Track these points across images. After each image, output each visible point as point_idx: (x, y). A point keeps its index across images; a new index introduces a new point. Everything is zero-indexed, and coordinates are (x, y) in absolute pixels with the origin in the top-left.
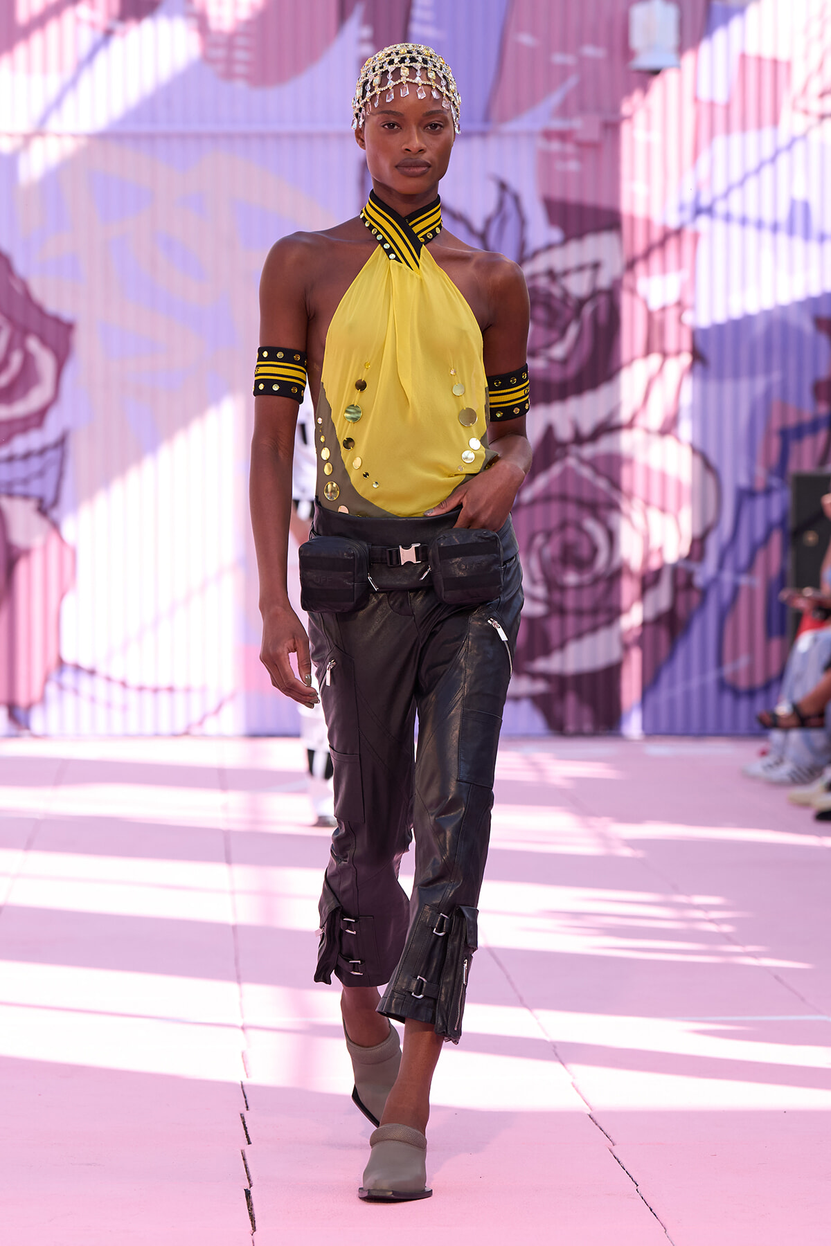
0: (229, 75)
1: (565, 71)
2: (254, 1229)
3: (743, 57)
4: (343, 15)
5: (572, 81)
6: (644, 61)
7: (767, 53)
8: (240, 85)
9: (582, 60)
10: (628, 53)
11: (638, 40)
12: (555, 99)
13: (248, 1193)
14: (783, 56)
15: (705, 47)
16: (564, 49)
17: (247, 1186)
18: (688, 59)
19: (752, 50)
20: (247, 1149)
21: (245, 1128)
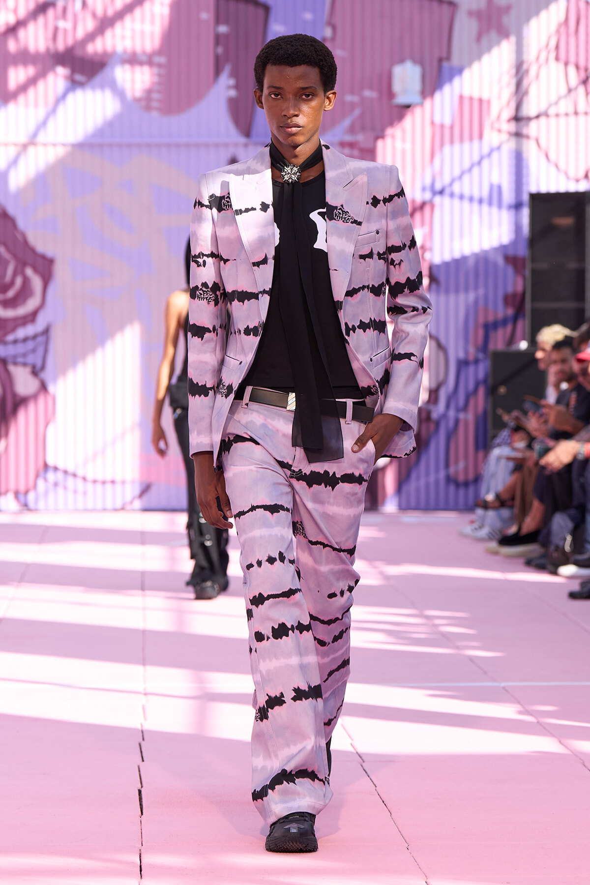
0: (148, 108)
1: (352, 106)
2: (142, 814)
3: (461, 97)
4: (218, 72)
5: (357, 112)
6: (401, 99)
7: (476, 95)
8: (155, 114)
9: (363, 99)
10: (391, 95)
11: (397, 87)
12: (347, 122)
13: (140, 792)
14: (485, 96)
15: (437, 96)
16: (352, 92)
17: (140, 787)
18: (428, 103)
19: (466, 93)
20: (142, 765)
21: (141, 752)
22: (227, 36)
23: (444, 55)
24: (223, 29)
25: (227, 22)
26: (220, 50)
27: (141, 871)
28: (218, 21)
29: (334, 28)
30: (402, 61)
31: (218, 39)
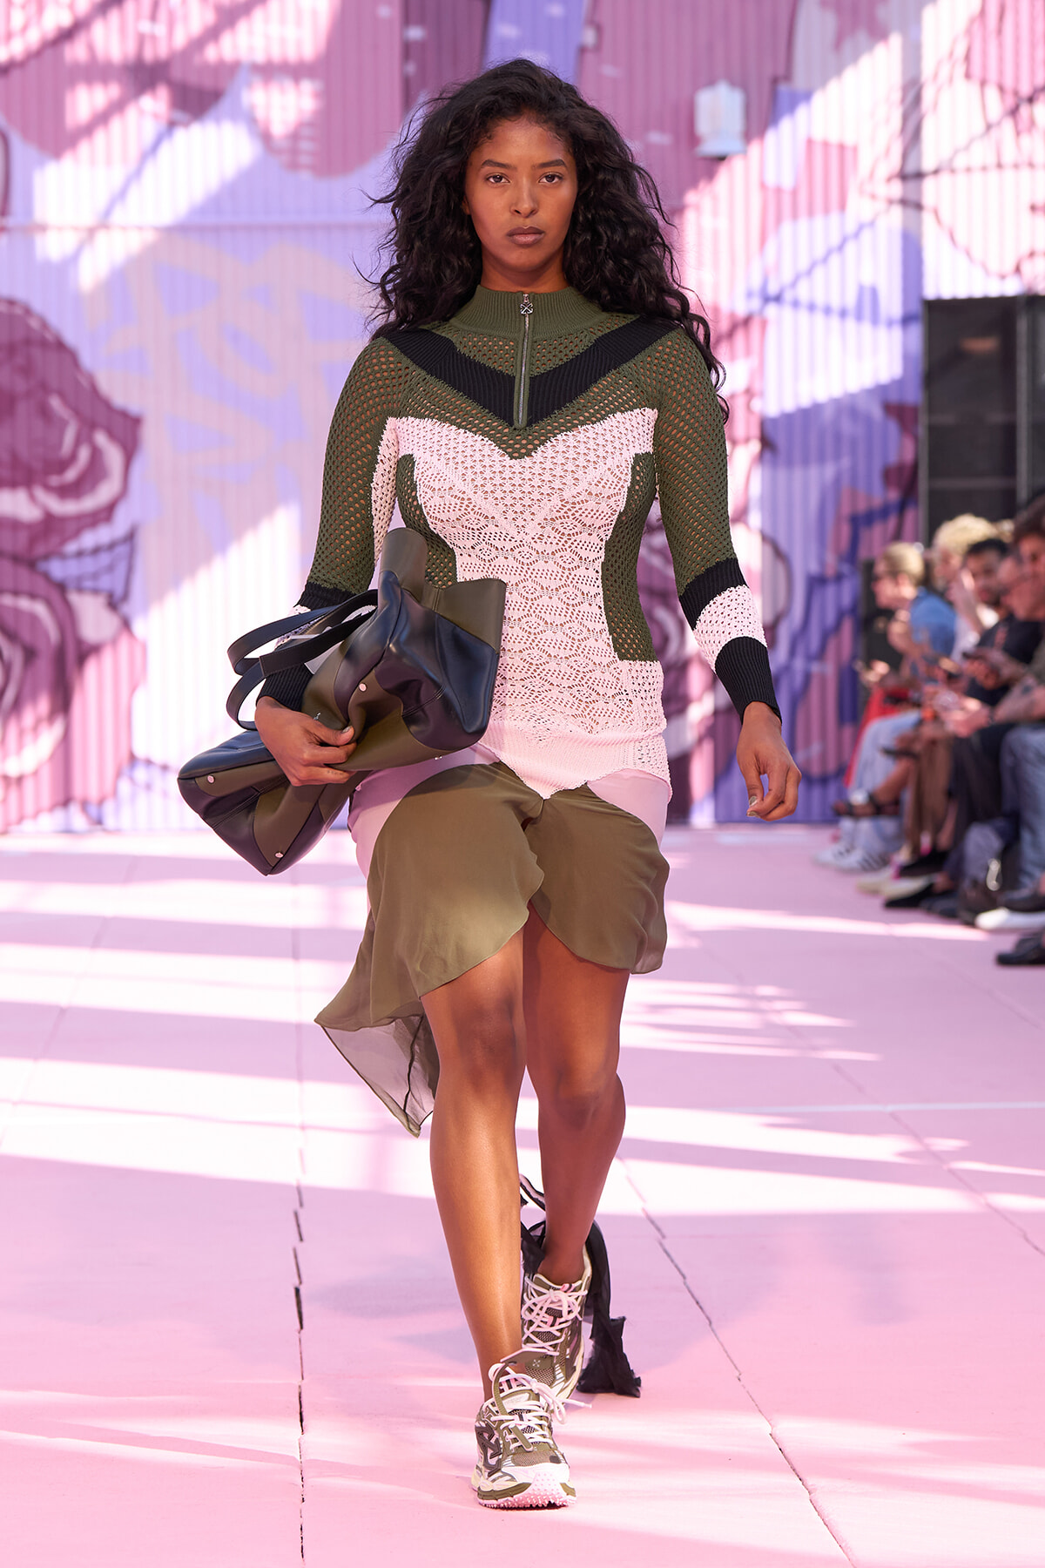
0: (294, 166)
2: (302, 1327)
3: (810, 143)
6: (710, 147)
7: (834, 138)
8: (306, 176)
10: (694, 139)
11: (703, 126)
13: (297, 1291)
14: (849, 140)
15: (771, 137)
17: (296, 1281)
18: (754, 149)
19: (818, 136)
20: (300, 1247)
21: (298, 1226)
22: (422, 45)
23: (781, 71)
24: (415, 33)
25: (421, 21)
26: (411, 68)
27: (301, 1421)
28: (407, 20)
29: (599, 29)
30: (711, 82)
31: (408, 50)
